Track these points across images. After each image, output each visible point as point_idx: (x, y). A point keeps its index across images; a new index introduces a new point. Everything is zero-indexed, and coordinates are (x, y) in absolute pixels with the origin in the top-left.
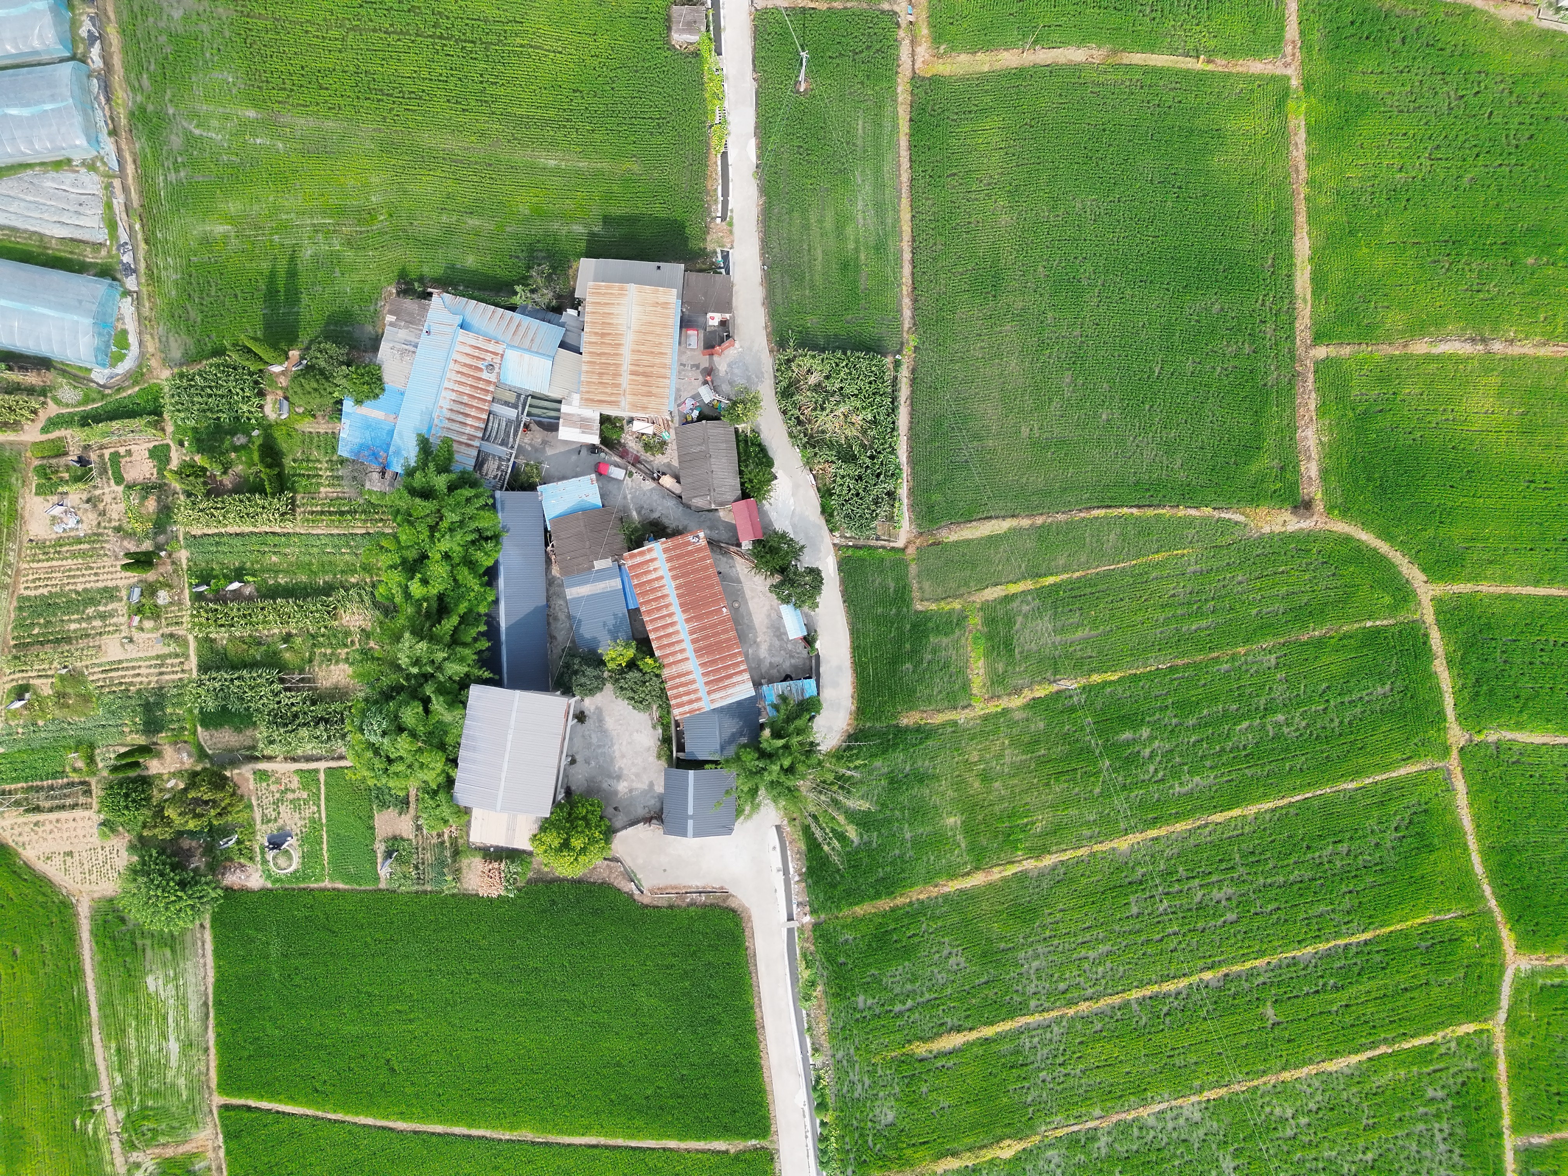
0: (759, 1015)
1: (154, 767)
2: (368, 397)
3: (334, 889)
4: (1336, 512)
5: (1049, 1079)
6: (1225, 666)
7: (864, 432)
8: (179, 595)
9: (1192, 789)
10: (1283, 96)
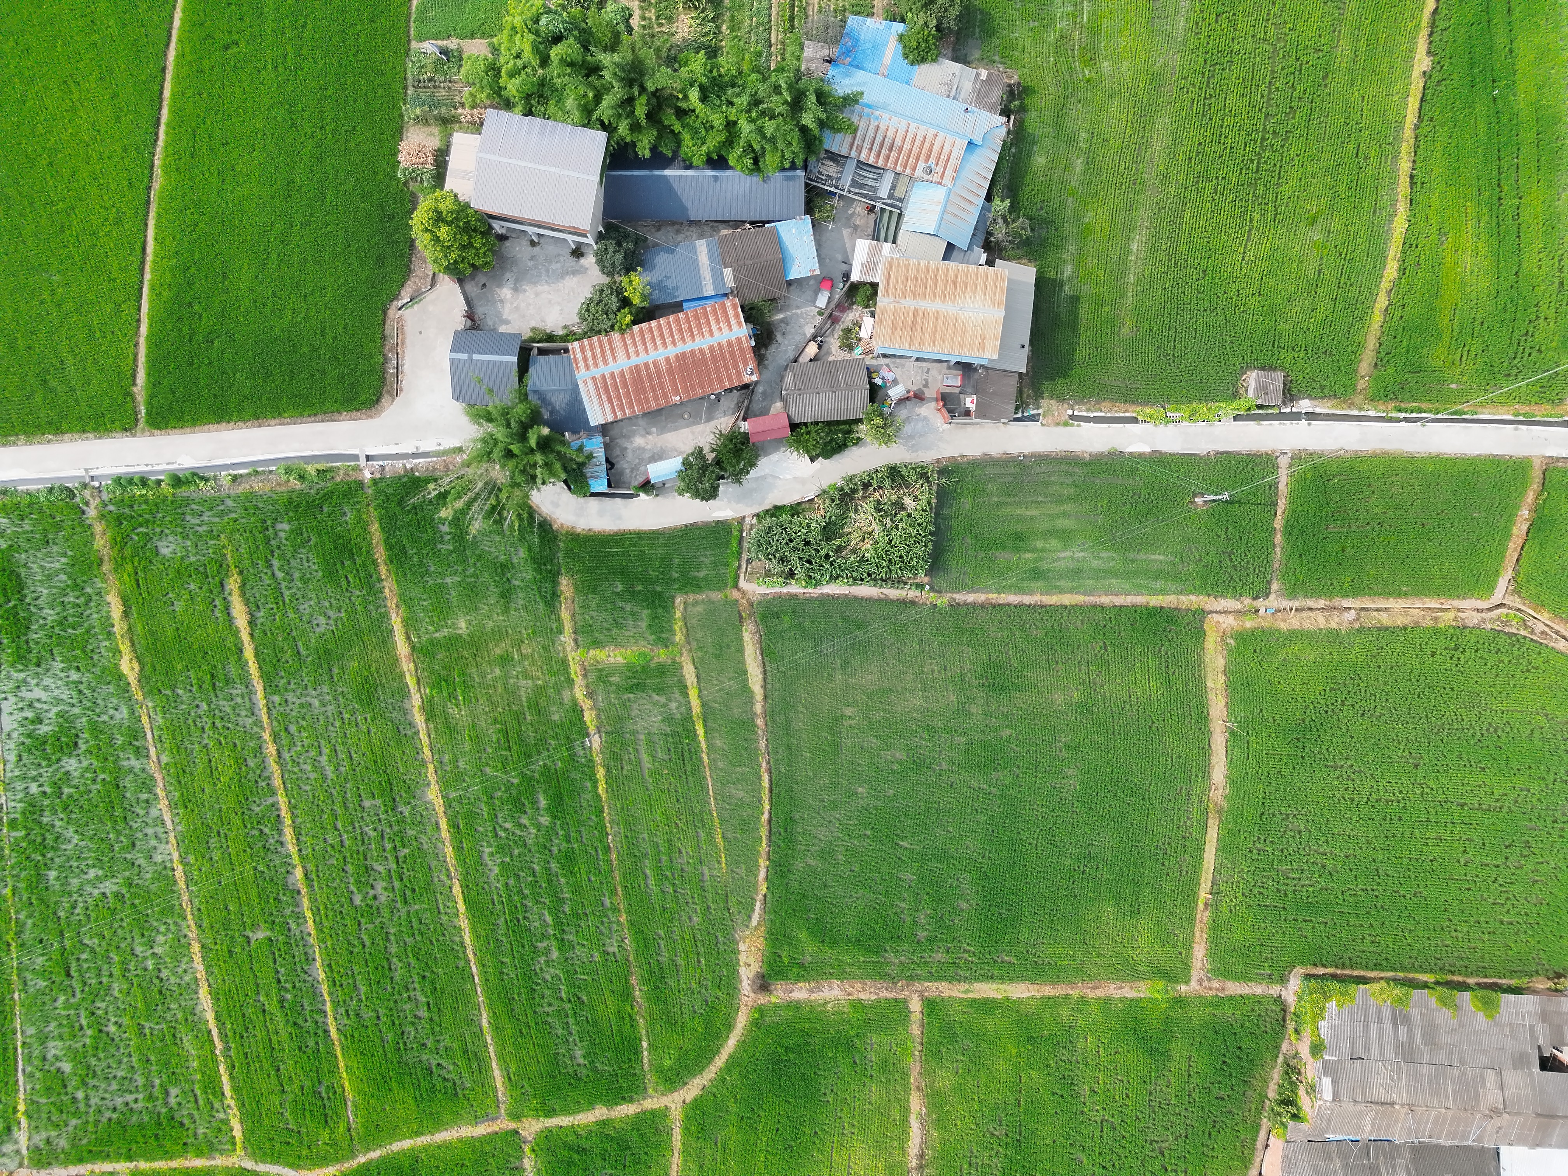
0: (272, 422)
2: (905, 47)
4: (756, 1015)
5: (200, 712)
6: (607, 902)
7: (854, 551)
9: (486, 865)
10: (1170, 977)
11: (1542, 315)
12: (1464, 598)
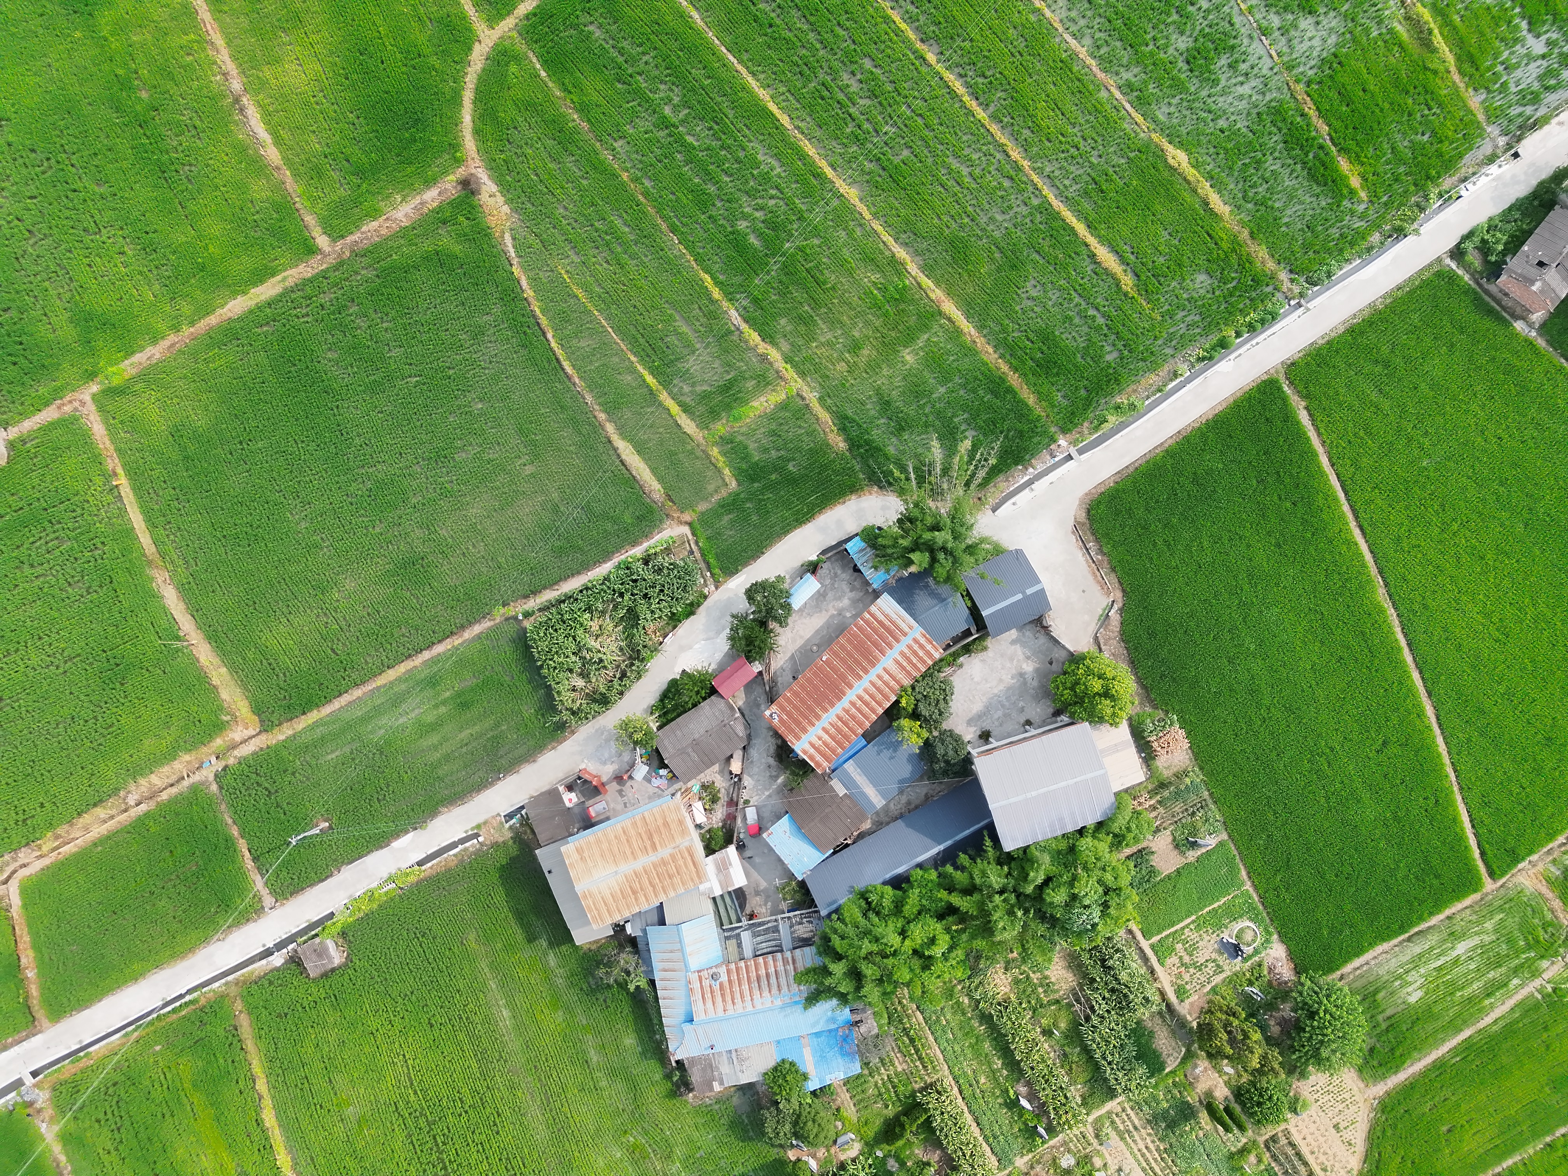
0: (1170, 442)
1: (1222, 1093)
2: (797, 1071)
3: (1250, 878)
4: (458, 154)
5: (1095, 153)
6: (647, 183)
7: (603, 613)
8: (1058, 1148)
9: (772, 157)
10: (112, 392)
11: (114, 1153)
12: (43, 869)
